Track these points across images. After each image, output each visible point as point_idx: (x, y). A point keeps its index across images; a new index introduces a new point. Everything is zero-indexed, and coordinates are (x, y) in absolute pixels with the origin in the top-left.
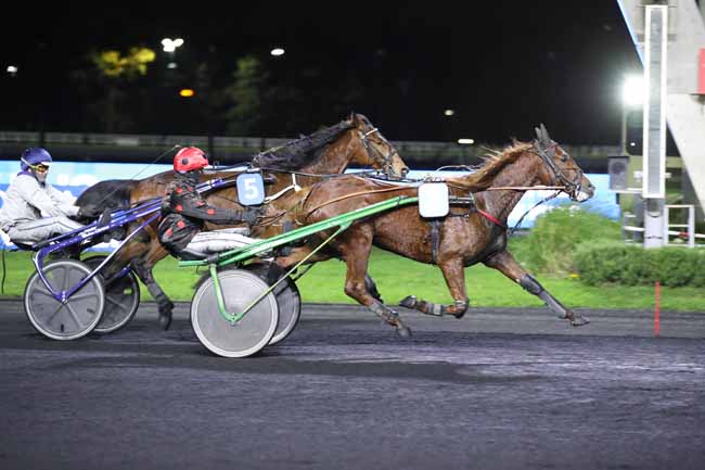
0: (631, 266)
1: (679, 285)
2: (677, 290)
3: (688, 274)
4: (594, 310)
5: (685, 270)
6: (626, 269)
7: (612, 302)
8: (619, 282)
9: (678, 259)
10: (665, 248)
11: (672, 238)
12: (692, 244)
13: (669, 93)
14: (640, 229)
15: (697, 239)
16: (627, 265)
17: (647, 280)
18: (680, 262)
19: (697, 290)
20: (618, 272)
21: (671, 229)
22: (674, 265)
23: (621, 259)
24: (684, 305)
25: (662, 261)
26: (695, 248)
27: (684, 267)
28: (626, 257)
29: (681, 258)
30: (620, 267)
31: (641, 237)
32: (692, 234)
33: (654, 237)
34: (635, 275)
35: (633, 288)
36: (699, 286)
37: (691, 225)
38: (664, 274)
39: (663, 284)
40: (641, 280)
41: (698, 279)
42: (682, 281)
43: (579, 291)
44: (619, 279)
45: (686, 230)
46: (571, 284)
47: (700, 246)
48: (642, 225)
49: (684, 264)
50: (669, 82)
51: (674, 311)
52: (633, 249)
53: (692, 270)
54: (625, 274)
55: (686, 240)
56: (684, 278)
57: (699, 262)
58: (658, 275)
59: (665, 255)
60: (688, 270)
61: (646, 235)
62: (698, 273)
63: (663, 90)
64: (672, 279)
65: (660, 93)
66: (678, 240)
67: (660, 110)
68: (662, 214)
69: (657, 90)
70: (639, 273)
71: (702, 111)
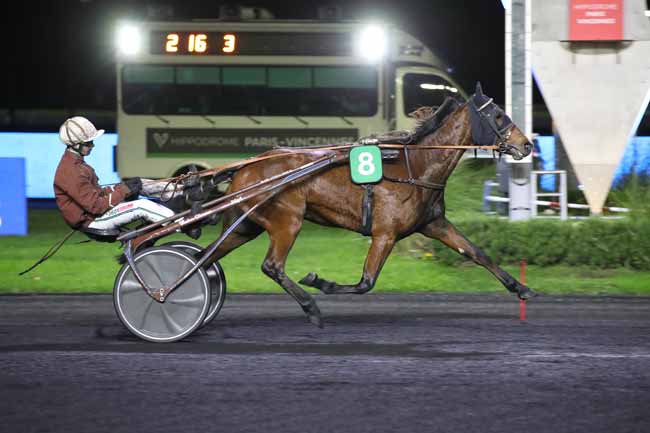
0: (495, 243)
1: (550, 264)
2: (548, 270)
3: (560, 251)
5: (557, 245)
6: (488, 246)
7: (472, 285)
9: (549, 233)
10: (533, 221)
11: (541, 209)
12: (564, 216)
13: (534, 39)
14: (505, 200)
15: (570, 210)
16: (490, 242)
17: (513, 258)
18: (550, 237)
19: (572, 269)
21: (539, 199)
22: (543, 240)
23: (481, 234)
24: (555, 286)
25: (530, 236)
26: (568, 221)
27: (555, 242)
28: (489, 232)
29: (551, 231)
31: (505, 209)
32: (564, 203)
33: (521, 208)
34: (500, 253)
36: (572, 264)
37: (563, 194)
38: (532, 251)
39: (531, 262)
40: (506, 258)
41: (571, 256)
42: (554, 259)
43: (434, 272)
45: (557, 199)
46: (425, 264)
47: (573, 218)
48: (506, 195)
49: (555, 239)
50: (534, 26)
51: (545, 294)
52: (496, 222)
53: (565, 246)
54: (487, 252)
55: (558, 212)
56: (557, 255)
57: (572, 237)
58: (525, 252)
59: (534, 229)
60: (560, 246)
61: (512, 206)
62: (571, 249)
63: (528, 37)
64: (541, 257)
65: (524, 40)
66: (549, 211)
67: (524, 60)
68: (529, 181)
69: (521, 37)
70: (503, 251)
71: (574, 61)
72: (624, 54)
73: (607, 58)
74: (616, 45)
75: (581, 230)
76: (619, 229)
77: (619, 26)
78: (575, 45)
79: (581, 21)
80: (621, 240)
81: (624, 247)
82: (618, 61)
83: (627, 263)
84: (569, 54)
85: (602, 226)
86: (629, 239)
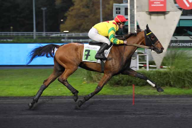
2: (142, 87)
4: (111, 96)
6: (123, 80)
8: (121, 85)
10: (138, 71)
11: (140, 67)
12: (148, 69)
13: (137, 11)
15: (150, 67)
16: (124, 78)
17: (131, 84)
20: (120, 81)
21: (140, 64)
24: (145, 93)
26: (149, 71)
30: (121, 79)
32: (148, 65)
33: (134, 67)
34: (126, 82)
35: (126, 87)
37: (147, 62)
38: (137, 81)
39: (137, 85)
40: (129, 84)
44: (121, 84)
45: (146, 64)
47: (151, 70)
50: (137, 7)
54: (123, 82)
55: (146, 68)
57: (151, 76)
58: (135, 82)
61: (131, 66)
63: (135, 11)
64: (141, 83)
65: (134, 12)
66: (143, 68)
67: (134, 18)
68: (136, 58)
69: (133, 11)
70: (128, 81)
71: (150, 19)
72: (167, 16)
73: (161, 17)
74: (164, 13)
75: (153, 74)
76: (165, 73)
77: (165, 6)
78: (151, 13)
79: (153, 5)
80: (167, 77)
81: (167, 79)
82: (165, 18)
83: (168, 84)
84: (148, 16)
85: (160, 72)
86: (169, 77)
